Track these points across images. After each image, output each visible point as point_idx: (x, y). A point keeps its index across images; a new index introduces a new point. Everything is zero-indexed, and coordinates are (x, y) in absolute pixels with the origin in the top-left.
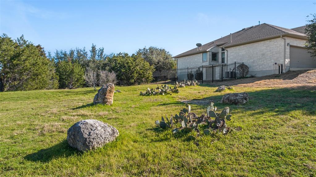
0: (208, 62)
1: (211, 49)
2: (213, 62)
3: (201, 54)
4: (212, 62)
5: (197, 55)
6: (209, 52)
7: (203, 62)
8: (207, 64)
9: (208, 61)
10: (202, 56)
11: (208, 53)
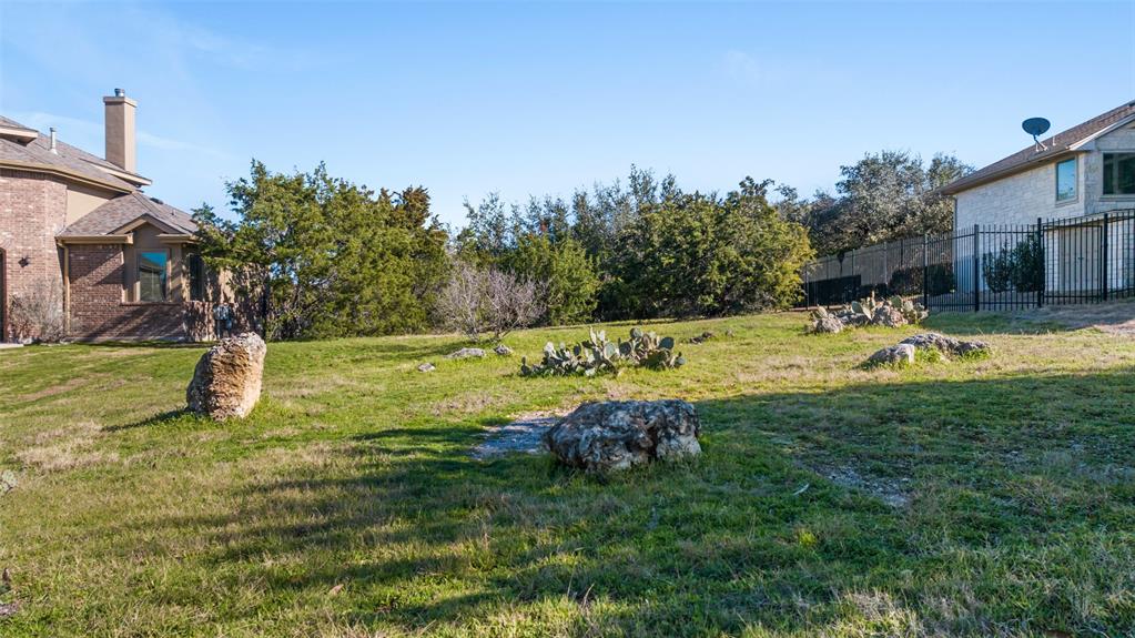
0: (1081, 204)
1: (1097, 139)
2: (1108, 200)
3: (1052, 167)
4: (1102, 200)
5: (1035, 171)
6: (1087, 152)
7: (1057, 206)
8: (1074, 211)
9: (1082, 197)
10: (1053, 177)
11: (1082, 158)
